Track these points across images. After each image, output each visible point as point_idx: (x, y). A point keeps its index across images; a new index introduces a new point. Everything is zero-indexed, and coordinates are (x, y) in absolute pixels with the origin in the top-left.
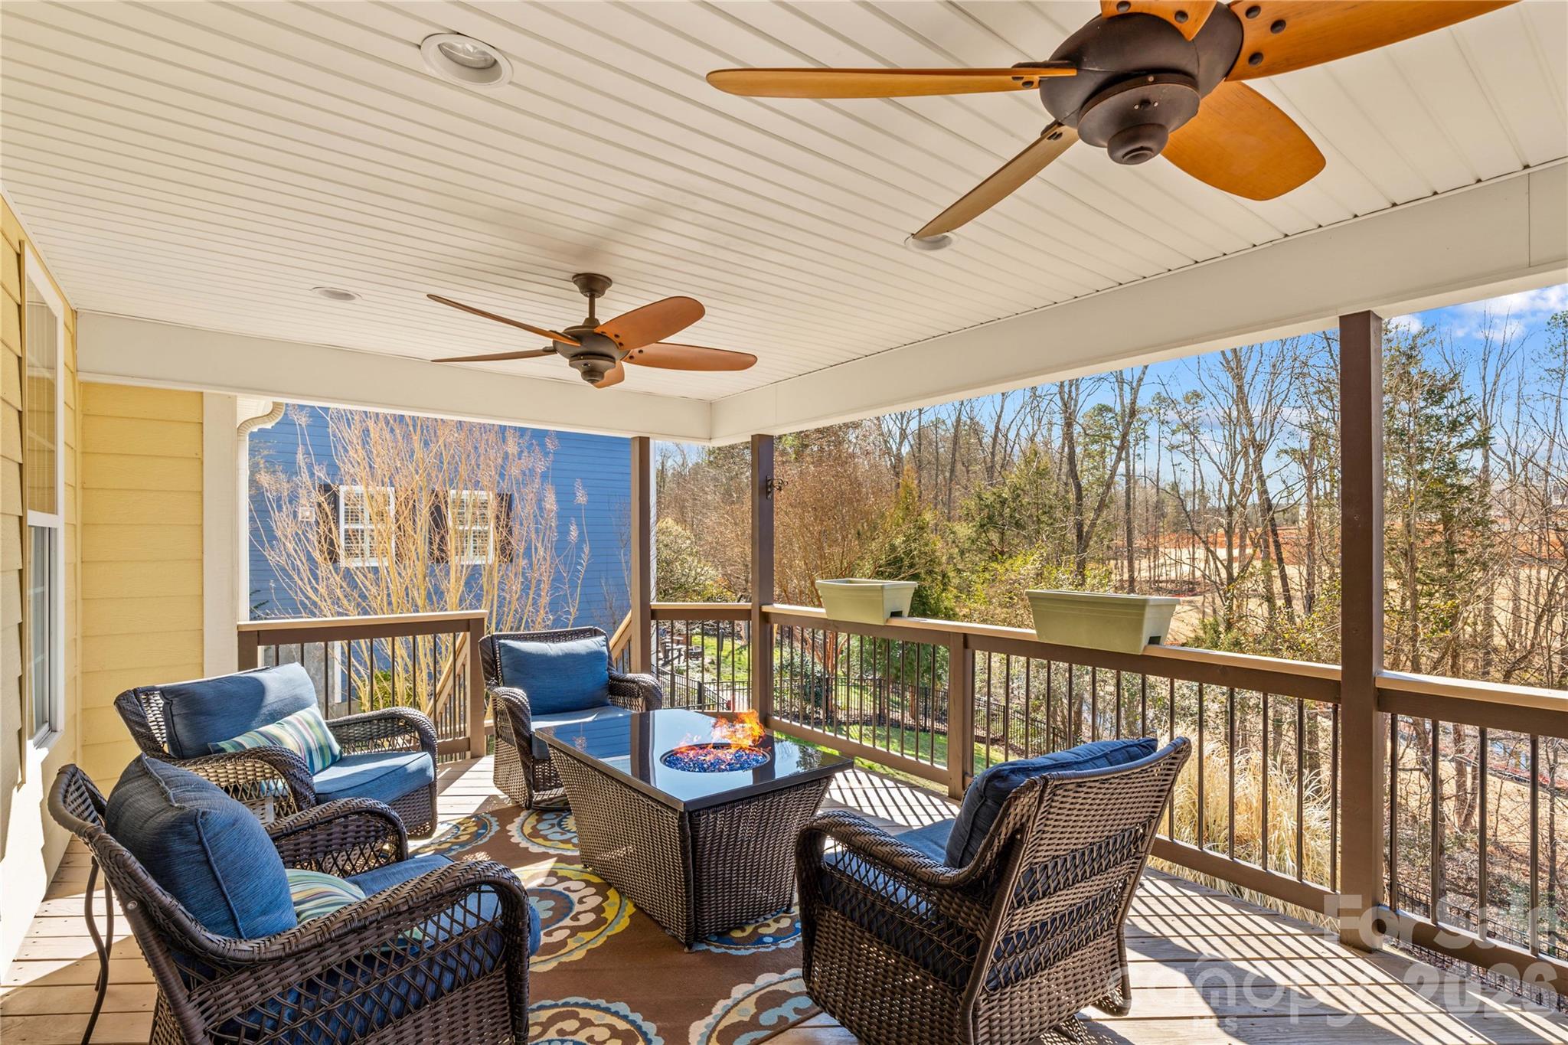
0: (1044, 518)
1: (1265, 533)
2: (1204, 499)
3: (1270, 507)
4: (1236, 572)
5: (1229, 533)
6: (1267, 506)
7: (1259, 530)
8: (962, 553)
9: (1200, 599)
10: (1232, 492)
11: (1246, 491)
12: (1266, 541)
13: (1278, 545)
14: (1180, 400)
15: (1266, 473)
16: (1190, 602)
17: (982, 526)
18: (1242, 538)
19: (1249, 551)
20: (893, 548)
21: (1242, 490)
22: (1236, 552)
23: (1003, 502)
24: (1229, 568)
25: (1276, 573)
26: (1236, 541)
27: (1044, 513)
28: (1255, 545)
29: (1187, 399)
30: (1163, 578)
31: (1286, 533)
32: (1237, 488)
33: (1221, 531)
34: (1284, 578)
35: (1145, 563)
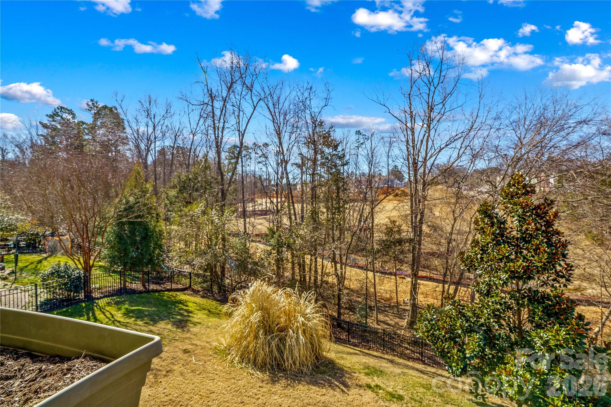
0: (208, 187)
1: (288, 193)
2: (270, 181)
3: (290, 184)
4: (279, 208)
5: (277, 193)
6: (289, 184)
7: (287, 192)
8: (171, 203)
9: (268, 217)
10: (278, 178)
11: (282, 178)
12: (289, 196)
13: (292, 198)
14: (262, 145)
15: (288, 171)
16: (265, 218)
17: (180, 190)
18: (281, 195)
19: (283, 199)
20: (128, 202)
21: (281, 177)
22: (279, 200)
23: (190, 179)
24: (277, 206)
25: (292, 207)
26: (279, 196)
27: (208, 185)
28: (285, 198)
29: (263, 145)
30: (257, 209)
31: (295, 193)
32: (279, 177)
33: (275, 192)
34: (294, 209)
35: (251, 204)
